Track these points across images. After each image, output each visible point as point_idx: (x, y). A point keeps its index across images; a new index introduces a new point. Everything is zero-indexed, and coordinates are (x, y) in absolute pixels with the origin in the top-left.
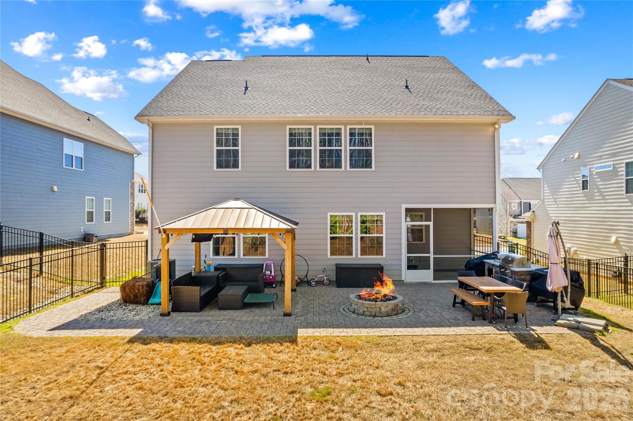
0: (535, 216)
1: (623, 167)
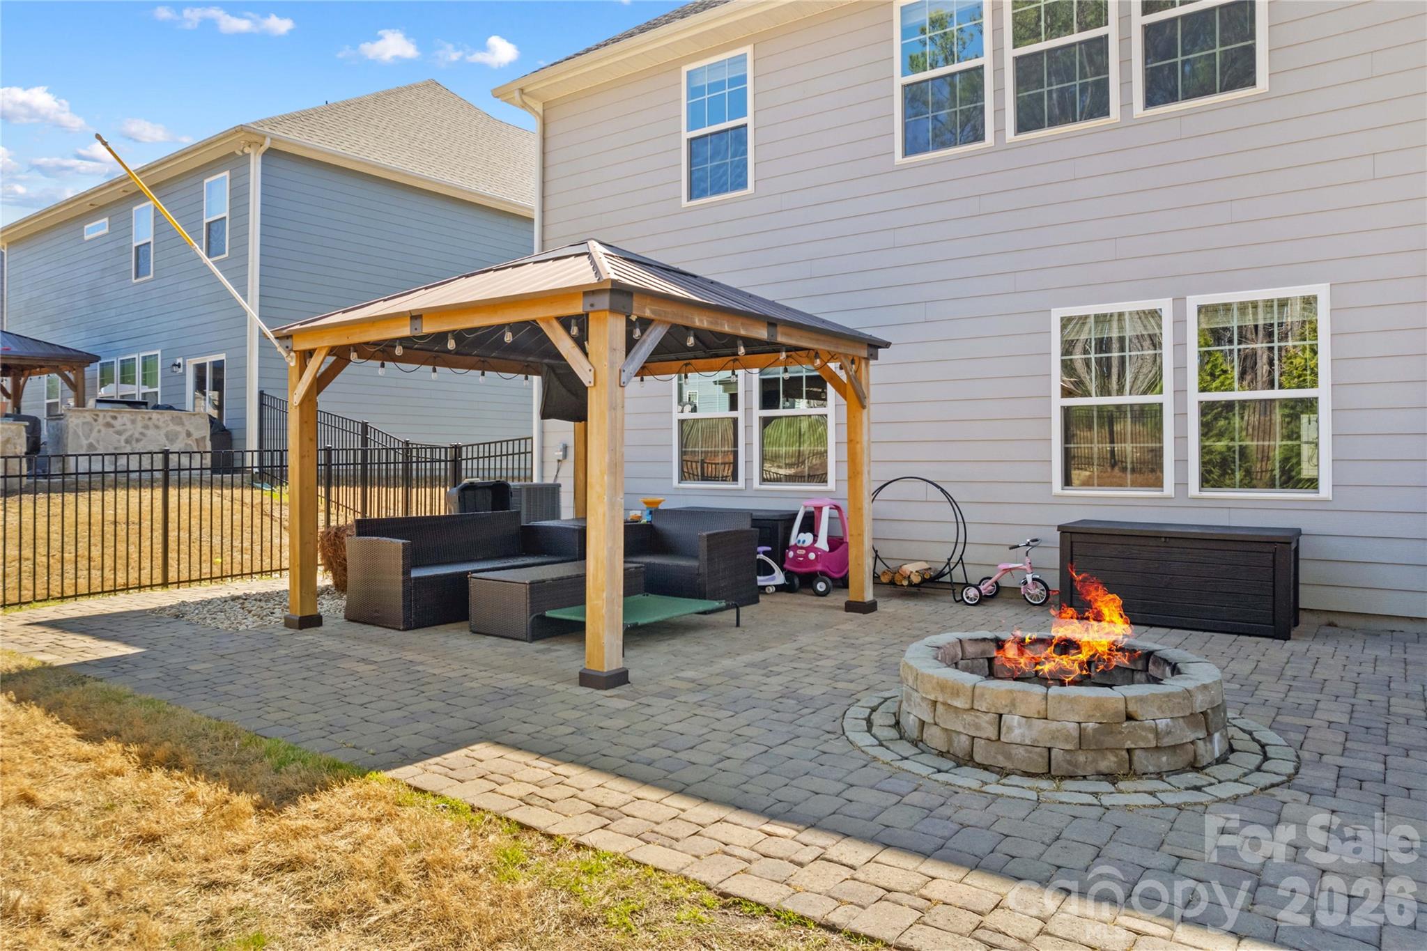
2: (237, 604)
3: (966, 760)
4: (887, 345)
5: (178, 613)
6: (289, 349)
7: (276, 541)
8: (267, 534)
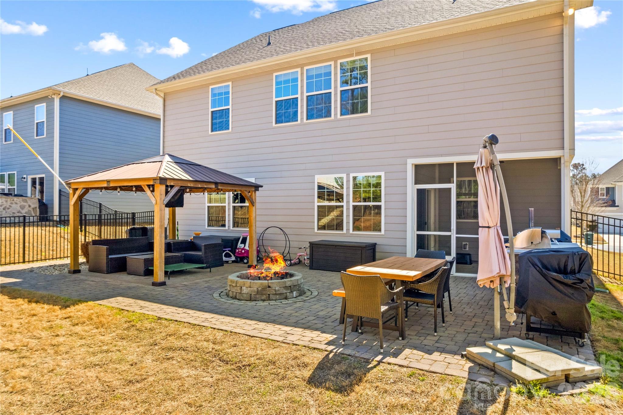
2: (52, 268)
3: (235, 298)
4: (262, 186)
5: (31, 270)
6: (70, 187)
7: (66, 247)
8: (62, 244)
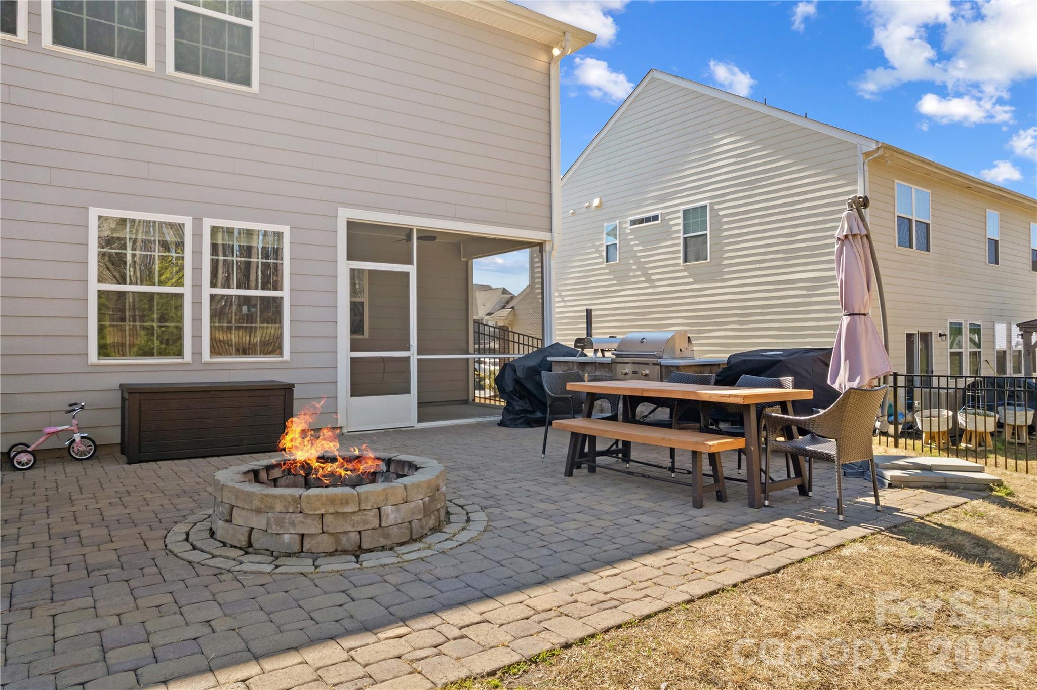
0: (515, 315)
1: (678, 218)
